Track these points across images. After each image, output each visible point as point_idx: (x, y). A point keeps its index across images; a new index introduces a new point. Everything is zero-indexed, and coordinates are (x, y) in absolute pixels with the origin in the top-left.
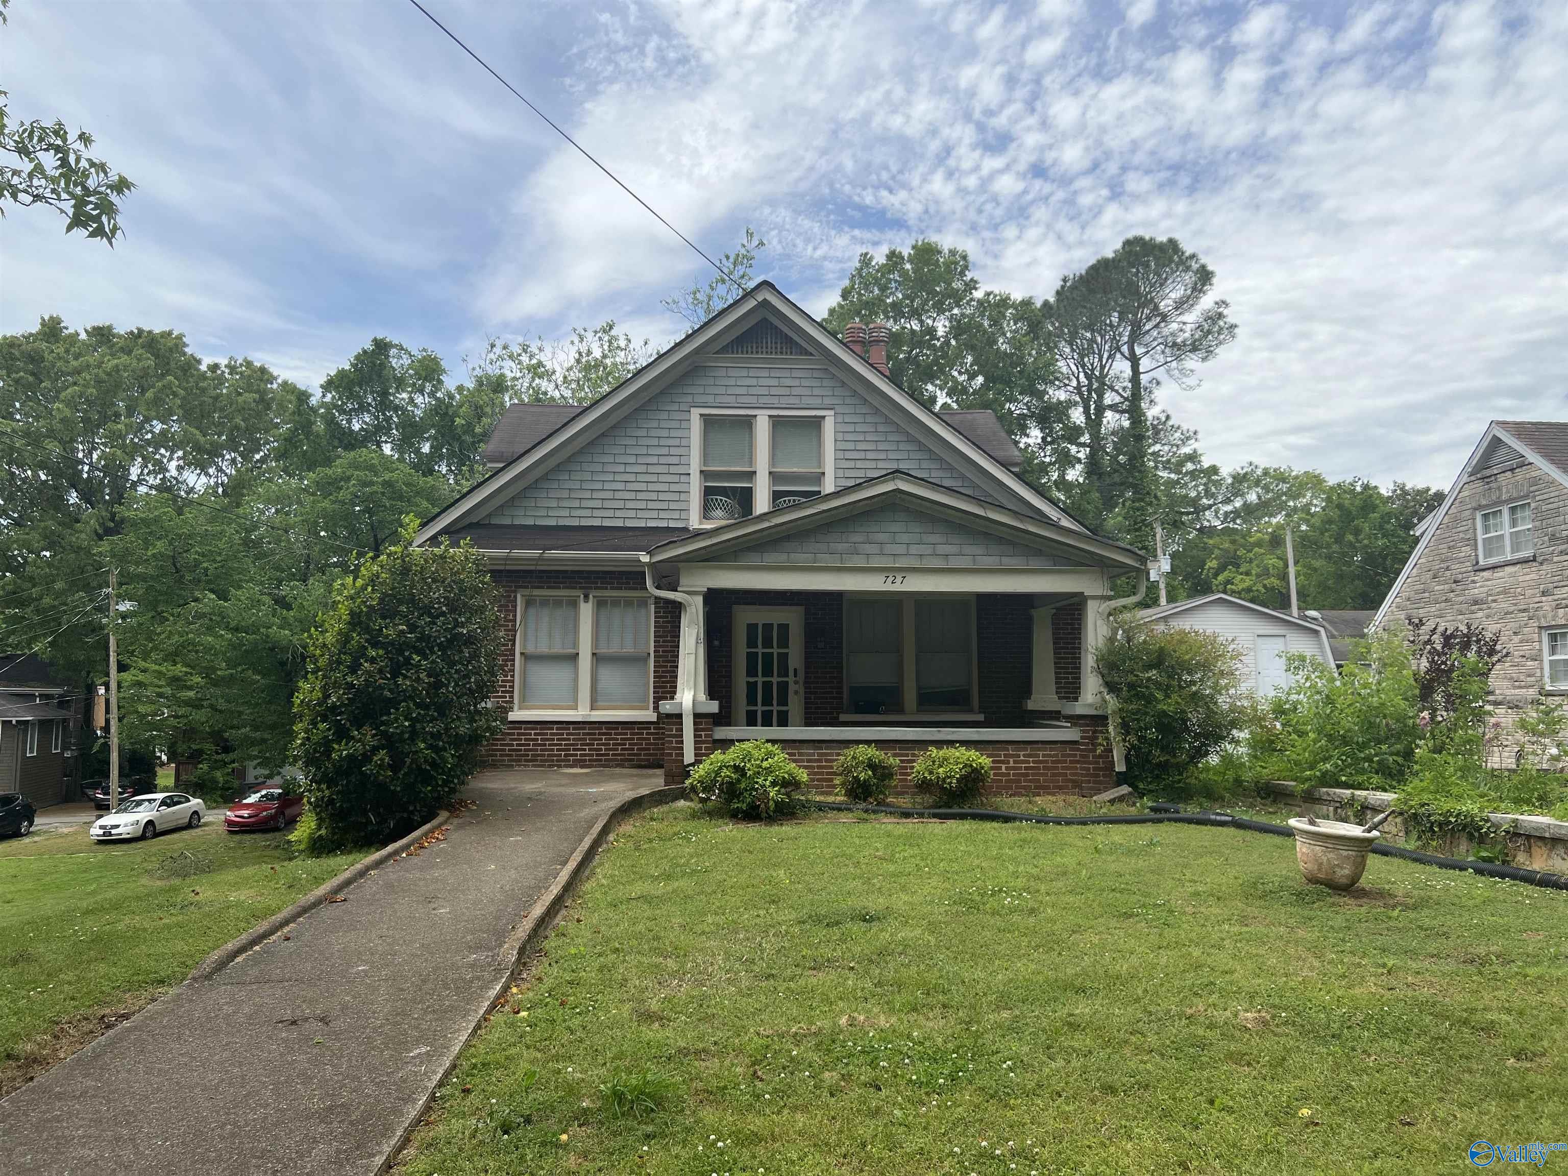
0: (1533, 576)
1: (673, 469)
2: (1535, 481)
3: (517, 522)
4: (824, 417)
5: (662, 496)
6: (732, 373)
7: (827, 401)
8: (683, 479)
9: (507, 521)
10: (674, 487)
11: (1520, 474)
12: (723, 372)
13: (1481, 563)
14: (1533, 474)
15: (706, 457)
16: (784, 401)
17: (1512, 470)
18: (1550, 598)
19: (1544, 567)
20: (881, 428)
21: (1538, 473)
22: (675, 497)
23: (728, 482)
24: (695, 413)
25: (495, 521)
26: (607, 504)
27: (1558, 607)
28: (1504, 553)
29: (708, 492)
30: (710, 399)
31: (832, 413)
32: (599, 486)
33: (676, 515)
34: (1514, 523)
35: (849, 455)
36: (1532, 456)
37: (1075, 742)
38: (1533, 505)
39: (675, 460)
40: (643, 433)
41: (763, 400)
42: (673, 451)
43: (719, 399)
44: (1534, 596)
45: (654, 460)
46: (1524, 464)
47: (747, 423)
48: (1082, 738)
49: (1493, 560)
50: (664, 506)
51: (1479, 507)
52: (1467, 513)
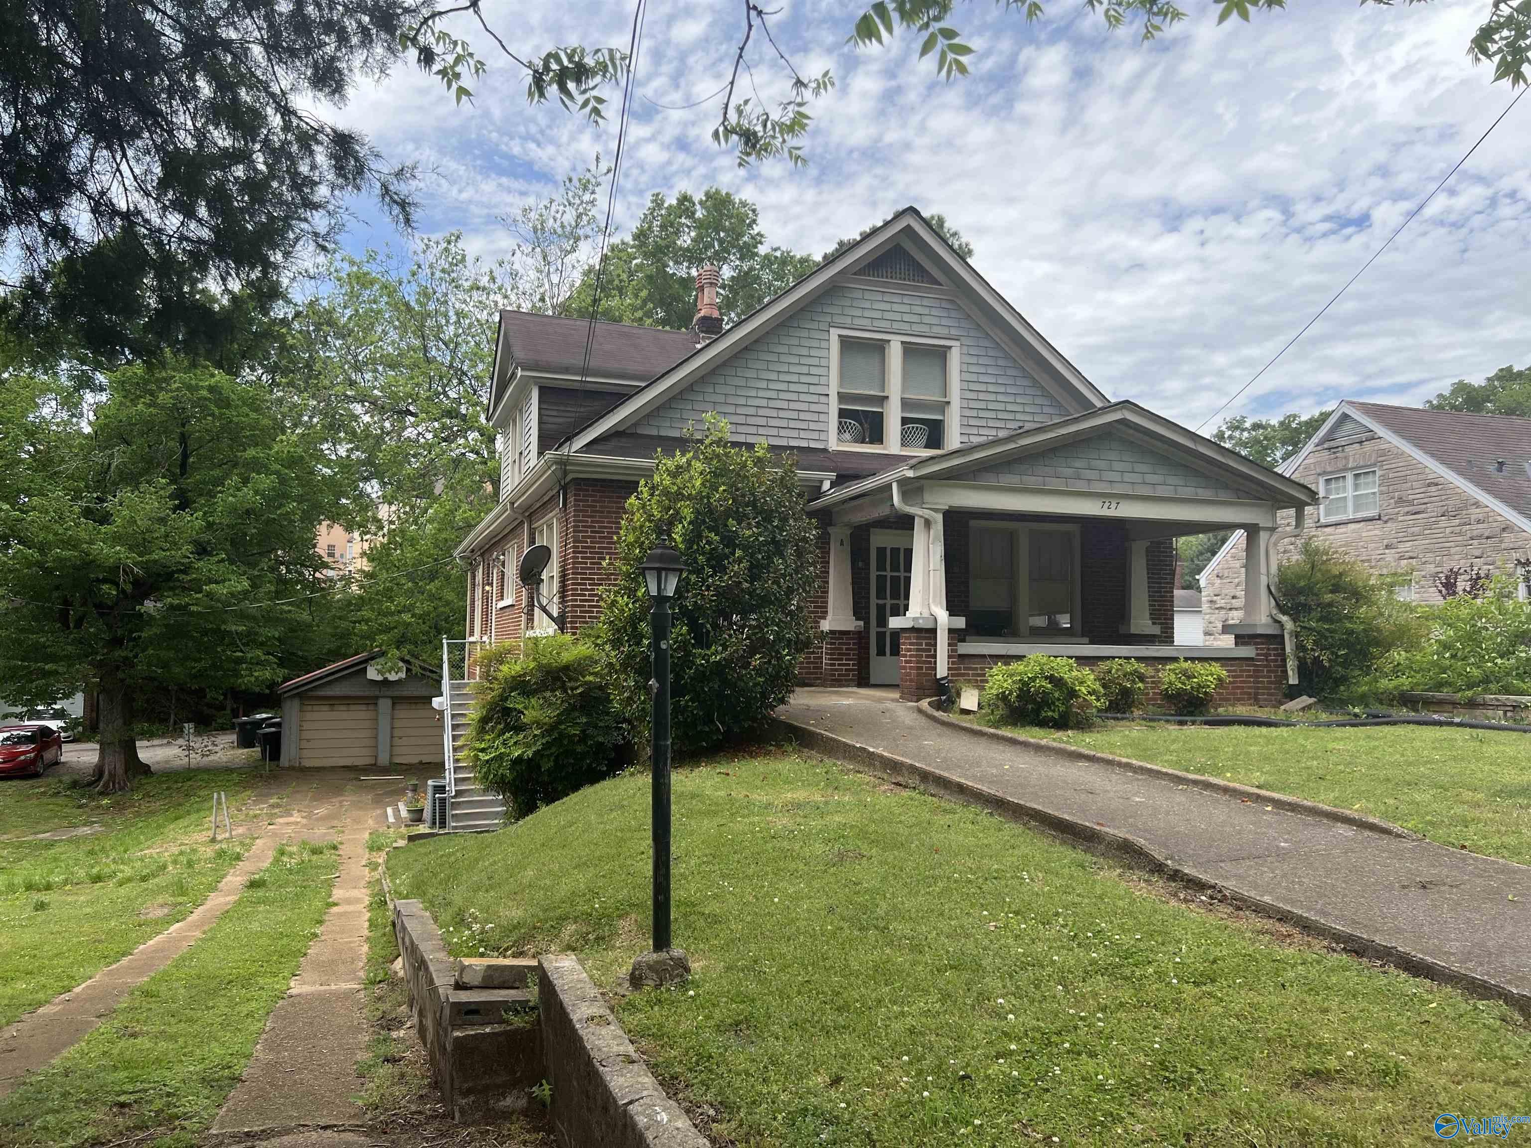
0: (1377, 532)
1: (813, 389)
2: (1383, 453)
3: (663, 433)
4: (950, 347)
5: (803, 416)
6: (867, 295)
7: (954, 332)
8: (823, 399)
9: (654, 432)
10: (814, 407)
11: (1368, 446)
12: (859, 294)
13: (1322, 520)
14: (1383, 447)
15: (843, 377)
16: (917, 328)
17: (1361, 442)
18: (1393, 551)
19: (1389, 525)
20: (1001, 362)
21: (1386, 446)
22: (815, 417)
23: (862, 405)
24: (834, 333)
25: (640, 431)
26: (751, 420)
27: (1401, 558)
28: (1345, 512)
29: (842, 413)
30: (848, 320)
31: (957, 343)
32: (742, 401)
33: (815, 435)
34: (1356, 487)
35: (973, 387)
36: (1380, 430)
37: (1252, 659)
38: (1378, 473)
39: (814, 380)
40: (784, 349)
41: (896, 325)
42: (814, 371)
43: (857, 322)
44: (1377, 548)
45: (794, 378)
46: (1373, 437)
47: (880, 348)
48: (1258, 655)
49: (1333, 519)
50: (803, 425)
51: (1325, 473)
52: (1312, 478)
